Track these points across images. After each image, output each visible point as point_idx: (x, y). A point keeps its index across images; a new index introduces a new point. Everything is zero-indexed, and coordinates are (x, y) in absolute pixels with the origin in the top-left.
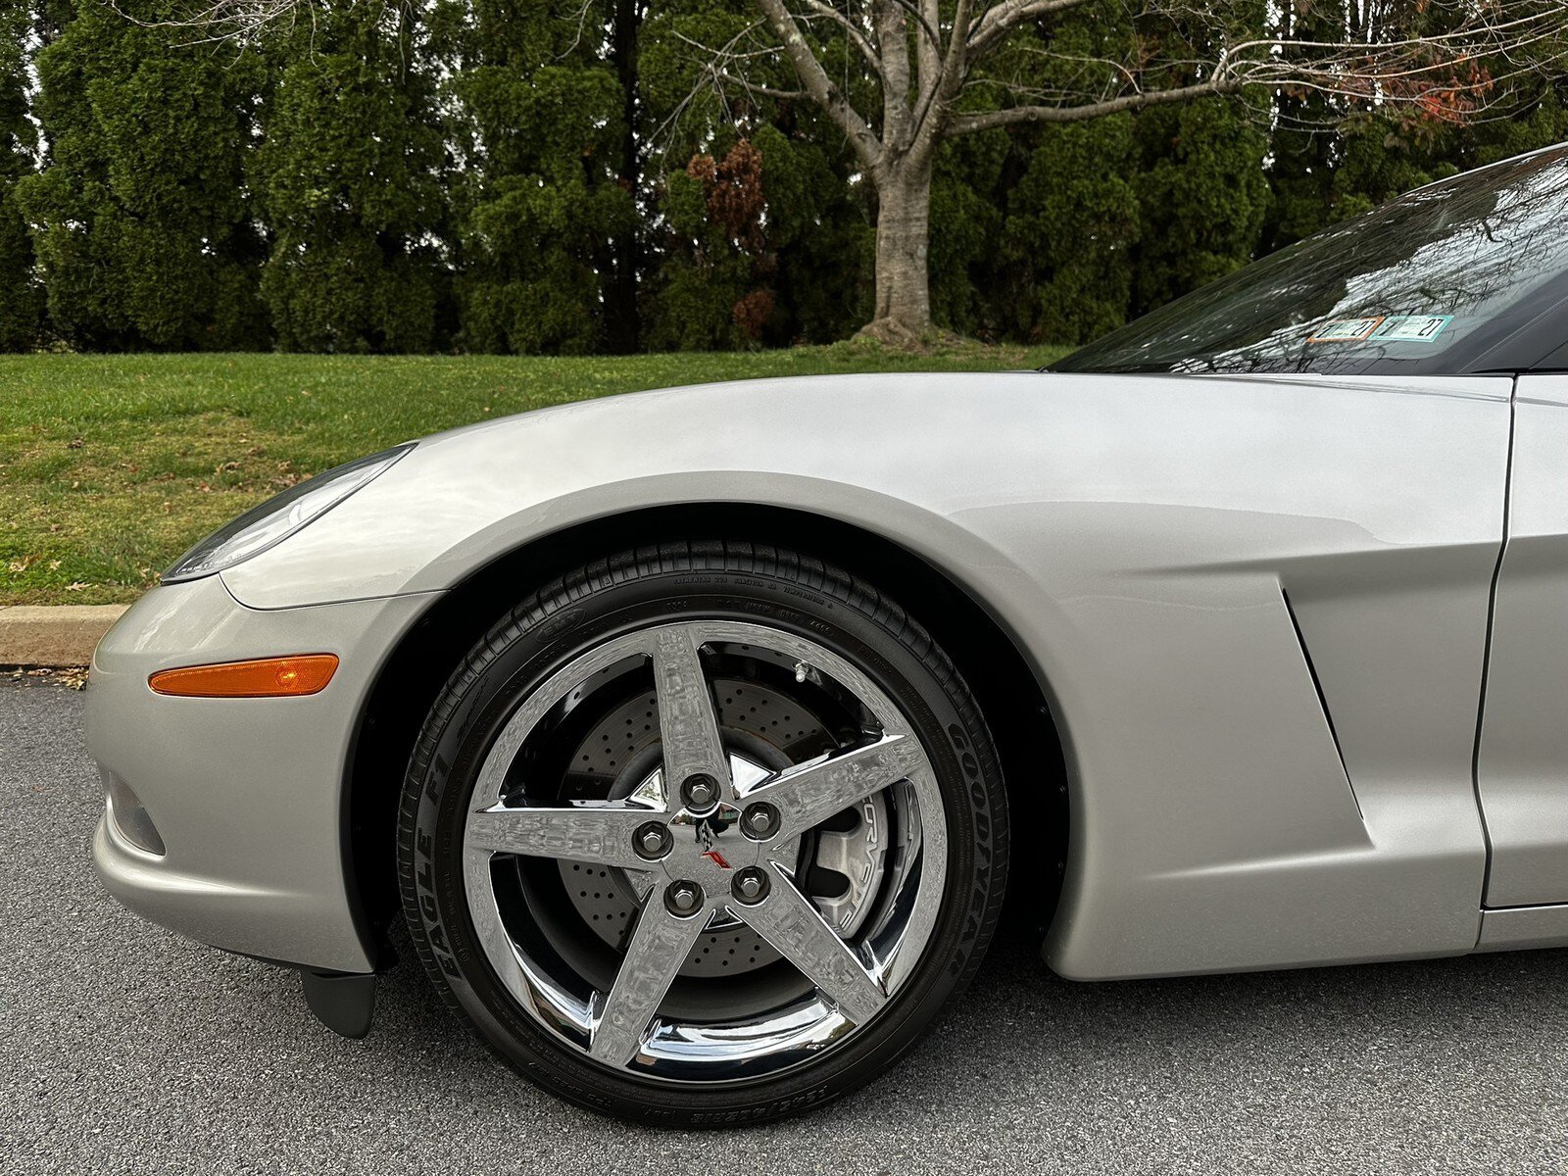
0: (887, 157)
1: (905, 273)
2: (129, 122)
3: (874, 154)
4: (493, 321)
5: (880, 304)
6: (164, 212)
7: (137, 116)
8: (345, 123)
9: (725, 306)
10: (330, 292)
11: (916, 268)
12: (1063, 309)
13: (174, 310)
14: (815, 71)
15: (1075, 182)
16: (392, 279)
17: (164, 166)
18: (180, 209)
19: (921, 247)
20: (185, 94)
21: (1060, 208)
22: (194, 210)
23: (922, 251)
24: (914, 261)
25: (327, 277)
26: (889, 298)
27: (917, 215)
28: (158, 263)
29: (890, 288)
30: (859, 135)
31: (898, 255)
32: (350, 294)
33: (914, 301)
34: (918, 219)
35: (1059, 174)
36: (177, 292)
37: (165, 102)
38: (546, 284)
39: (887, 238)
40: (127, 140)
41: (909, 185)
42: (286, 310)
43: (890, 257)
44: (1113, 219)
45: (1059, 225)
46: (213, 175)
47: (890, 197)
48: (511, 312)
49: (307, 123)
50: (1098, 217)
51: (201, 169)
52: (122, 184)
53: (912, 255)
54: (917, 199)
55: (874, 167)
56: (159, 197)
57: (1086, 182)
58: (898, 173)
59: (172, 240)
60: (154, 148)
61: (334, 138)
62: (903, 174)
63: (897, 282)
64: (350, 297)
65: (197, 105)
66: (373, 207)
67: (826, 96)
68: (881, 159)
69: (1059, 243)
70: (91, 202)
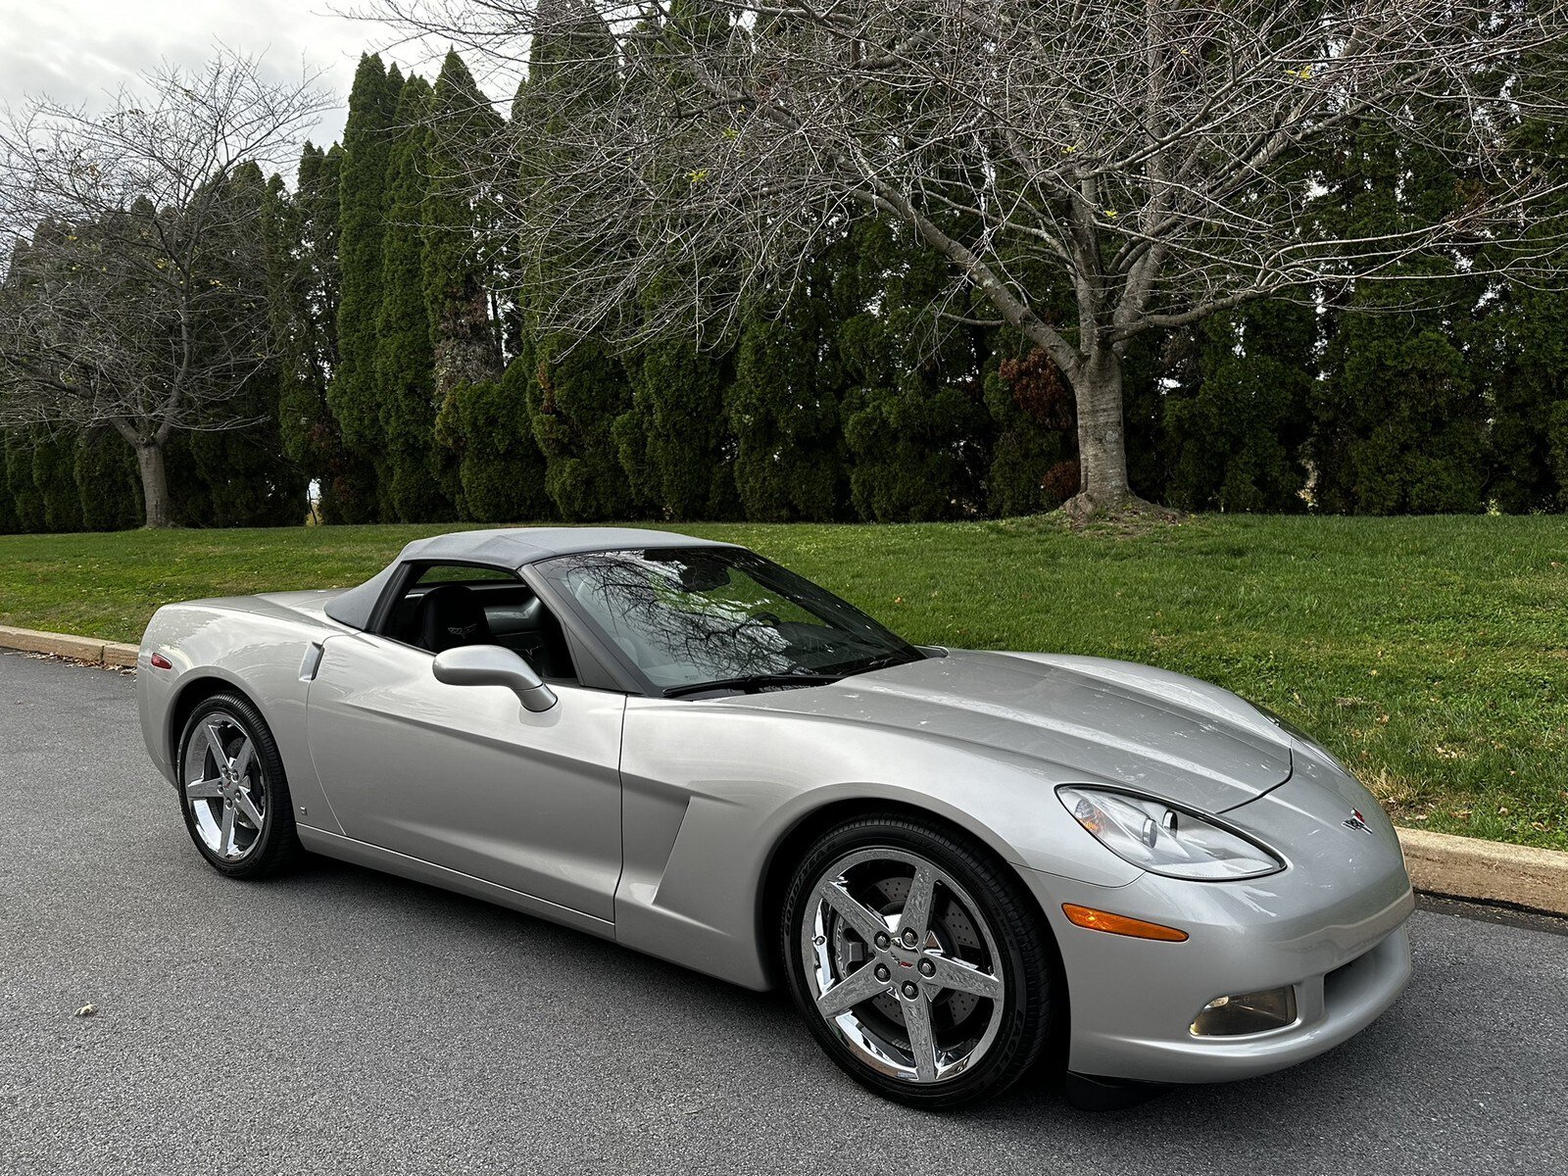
0: (1076, 361)
1: (1096, 455)
2: (660, 381)
3: (1066, 360)
4: (862, 495)
5: (1082, 482)
6: (679, 434)
7: (664, 377)
8: (769, 367)
9: (1037, 476)
10: (765, 479)
11: (1105, 451)
12: (1379, 469)
13: (684, 494)
14: (1008, 304)
15: (1375, 342)
16: (805, 467)
17: (677, 405)
18: (686, 431)
19: (1111, 432)
20: (689, 361)
21: (1359, 370)
22: (697, 430)
23: (1112, 435)
24: (1103, 445)
25: (764, 469)
26: (1086, 475)
27: (1104, 407)
28: (675, 465)
29: (1087, 467)
30: (1051, 347)
31: (1090, 439)
32: (776, 479)
33: (1104, 479)
34: (1104, 410)
35: (1360, 336)
36: (685, 482)
37: (679, 367)
38: (896, 466)
39: (1082, 427)
40: (658, 391)
41: (1093, 383)
42: (744, 491)
43: (1085, 442)
44: (1422, 375)
45: (1360, 386)
46: (705, 408)
47: (1081, 393)
48: (873, 488)
49: (750, 370)
50: (1404, 374)
51: (698, 405)
52: (658, 418)
53: (1101, 441)
54: (1102, 393)
55: (1066, 371)
56: (675, 425)
57: (1390, 341)
58: (1083, 374)
59: (682, 449)
60: (672, 396)
61: (762, 379)
62: (1087, 375)
63: (1091, 464)
64: (774, 482)
65: (696, 366)
66: (784, 422)
67: (1019, 322)
68: (1072, 363)
69: (1366, 402)
70: (647, 430)
